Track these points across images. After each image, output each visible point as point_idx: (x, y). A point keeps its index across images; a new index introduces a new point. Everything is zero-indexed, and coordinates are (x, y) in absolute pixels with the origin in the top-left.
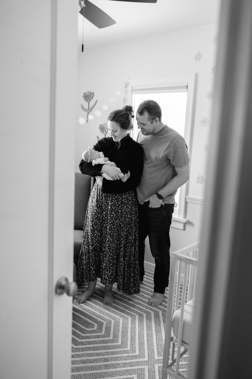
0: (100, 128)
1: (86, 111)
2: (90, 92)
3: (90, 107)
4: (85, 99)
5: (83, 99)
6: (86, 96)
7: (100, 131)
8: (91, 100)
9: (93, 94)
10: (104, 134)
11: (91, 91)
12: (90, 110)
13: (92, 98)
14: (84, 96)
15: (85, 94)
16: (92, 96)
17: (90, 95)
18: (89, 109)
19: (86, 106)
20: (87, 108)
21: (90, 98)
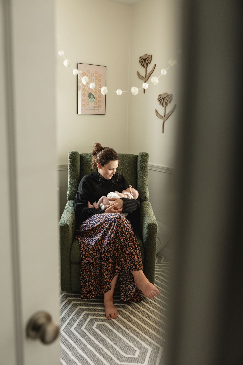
0: (159, 99)
1: (142, 79)
2: (147, 55)
3: (148, 73)
4: (141, 65)
5: (139, 64)
6: (142, 60)
7: (159, 103)
8: (149, 65)
9: (151, 57)
10: (163, 106)
11: (149, 54)
12: (147, 78)
13: (150, 62)
14: (141, 61)
15: (141, 58)
16: (150, 60)
17: (148, 59)
18: (146, 76)
19: (143, 74)
20: (144, 76)
21: (147, 62)
